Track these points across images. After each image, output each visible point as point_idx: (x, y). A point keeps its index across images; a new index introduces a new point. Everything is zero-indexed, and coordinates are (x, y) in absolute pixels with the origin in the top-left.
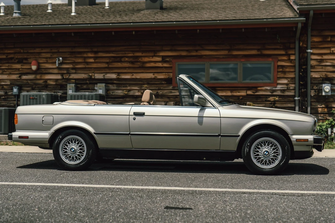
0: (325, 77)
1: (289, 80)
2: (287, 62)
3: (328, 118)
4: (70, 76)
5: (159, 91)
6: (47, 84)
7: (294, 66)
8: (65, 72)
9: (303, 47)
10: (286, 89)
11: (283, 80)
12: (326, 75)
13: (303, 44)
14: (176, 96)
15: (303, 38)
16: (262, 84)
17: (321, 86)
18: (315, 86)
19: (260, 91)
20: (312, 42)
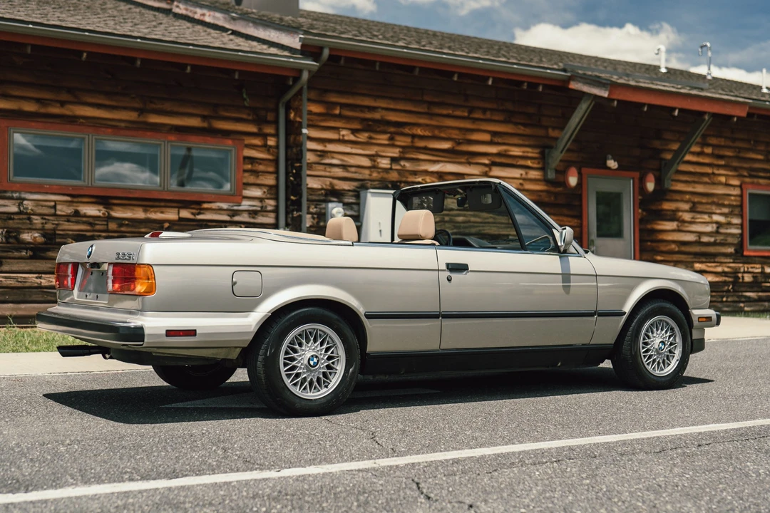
0: (329, 188)
1: (266, 190)
2: (262, 152)
7: (276, 162)
9: (296, 122)
10: (259, 209)
11: (254, 190)
12: (331, 184)
13: (295, 115)
14: (9, 216)
15: (297, 103)
16: (213, 196)
17: (323, 205)
18: (313, 207)
19: (207, 212)
20: (308, 114)
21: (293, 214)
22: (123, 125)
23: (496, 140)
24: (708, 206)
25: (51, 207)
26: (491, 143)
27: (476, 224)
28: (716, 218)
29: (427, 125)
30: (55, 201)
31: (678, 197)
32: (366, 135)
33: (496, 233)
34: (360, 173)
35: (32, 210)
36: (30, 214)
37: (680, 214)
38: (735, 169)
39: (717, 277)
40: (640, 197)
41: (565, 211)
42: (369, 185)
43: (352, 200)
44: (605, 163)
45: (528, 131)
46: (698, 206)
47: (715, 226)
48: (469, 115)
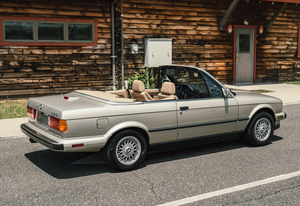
0: (132, 38)
1: (107, 40)
2: (105, 25)
3: (135, 72)
7: (111, 28)
9: (119, 12)
10: (104, 48)
11: (102, 40)
12: (133, 36)
13: (118, 9)
14: (5, 56)
15: (119, 4)
16: (86, 44)
17: (130, 45)
18: (126, 46)
19: (83, 50)
20: (123, 8)
21: (118, 50)
22: (48, 16)
23: (199, 15)
24: (284, 38)
25: (21, 51)
26: (197, 16)
27: (191, 50)
28: (287, 43)
29: (172, 10)
30: (22, 49)
31: (272, 35)
32: (147, 15)
33: (199, 53)
34: (145, 31)
35: (14, 53)
36: (13, 55)
37: (273, 42)
38: (296, 22)
39: (287, 67)
40: (257, 36)
41: (227, 43)
42: (148, 36)
43: (141, 43)
44: (243, 22)
45: (212, 11)
46: (280, 38)
47: (286, 46)
48: (188, 5)
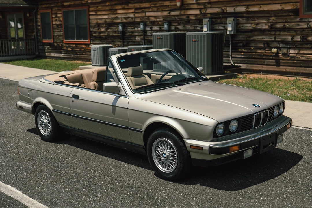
4: (206, 10)
5: (286, 24)
6: (189, 19)
8: (203, 7)
14: (303, 30)
